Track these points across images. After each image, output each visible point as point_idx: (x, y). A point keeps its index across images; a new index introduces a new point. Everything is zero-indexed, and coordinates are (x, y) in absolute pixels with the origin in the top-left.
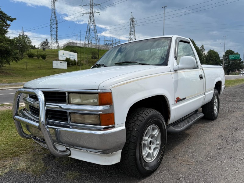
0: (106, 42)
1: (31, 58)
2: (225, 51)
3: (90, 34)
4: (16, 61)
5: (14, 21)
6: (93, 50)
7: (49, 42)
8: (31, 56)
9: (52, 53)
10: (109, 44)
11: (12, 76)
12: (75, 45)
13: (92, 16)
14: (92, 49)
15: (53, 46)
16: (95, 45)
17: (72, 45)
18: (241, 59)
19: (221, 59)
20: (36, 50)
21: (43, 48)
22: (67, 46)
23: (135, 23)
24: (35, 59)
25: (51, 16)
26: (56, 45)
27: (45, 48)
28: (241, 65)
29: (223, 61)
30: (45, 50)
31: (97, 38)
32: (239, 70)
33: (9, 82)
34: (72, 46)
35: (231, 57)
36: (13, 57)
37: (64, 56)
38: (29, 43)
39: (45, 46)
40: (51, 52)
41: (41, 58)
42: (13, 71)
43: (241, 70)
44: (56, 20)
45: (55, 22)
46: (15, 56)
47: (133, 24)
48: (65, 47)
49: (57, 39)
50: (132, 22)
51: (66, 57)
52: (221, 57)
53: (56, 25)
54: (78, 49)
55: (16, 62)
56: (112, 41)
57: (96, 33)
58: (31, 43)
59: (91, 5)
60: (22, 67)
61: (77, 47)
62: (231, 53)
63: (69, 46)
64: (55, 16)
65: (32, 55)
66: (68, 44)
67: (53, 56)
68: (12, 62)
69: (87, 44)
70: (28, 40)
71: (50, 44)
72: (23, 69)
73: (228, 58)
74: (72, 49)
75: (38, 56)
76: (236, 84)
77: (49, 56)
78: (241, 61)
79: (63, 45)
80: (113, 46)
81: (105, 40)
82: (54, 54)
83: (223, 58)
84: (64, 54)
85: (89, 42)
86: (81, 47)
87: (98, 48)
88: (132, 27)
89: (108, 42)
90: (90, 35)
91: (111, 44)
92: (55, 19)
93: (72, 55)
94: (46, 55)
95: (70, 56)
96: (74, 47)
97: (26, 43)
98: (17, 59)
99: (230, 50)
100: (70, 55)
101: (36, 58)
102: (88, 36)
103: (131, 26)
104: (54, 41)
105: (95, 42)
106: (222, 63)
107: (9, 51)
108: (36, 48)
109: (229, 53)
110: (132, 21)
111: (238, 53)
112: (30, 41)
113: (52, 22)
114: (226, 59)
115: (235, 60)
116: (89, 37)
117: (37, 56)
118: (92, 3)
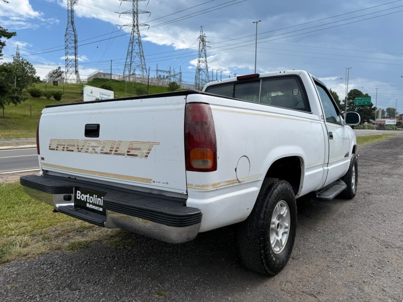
0: (160, 73)
1: (35, 98)
2: (349, 91)
3: (132, 60)
4: (15, 103)
5: (13, 37)
6: (138, 87)
7: (63, 72)
8: (35, 94)
9: (70, 91)
10: (164, 76)
11: (9, 128)
12: (108, 77)
13: (136, 30)
14: (135, 84)
15: (70, 78)
16: (141, 78)
17: (102, 77)
18: (372, 105)
19: (342, 103)
20: (42, 84)
21: (54, 82)
22: (94, 79)
23: (207, 43)
24: (43, 99)
25: (67, 29)
26: (74, 76)
27: (57, 82)
28: (373, 114)
29: (345, 107)
30: (57, 85)
31: (144, 67)
32: (369, 122)
33: (5, 138)
34: (103, 79)
35: (358, 101)
36: (10, 97)
37: (92, 96)
38: (31, 72)
39: (56, 77)
40: (68, 88)
41: (52, 98)
42: (8, 120)
43: (371, 120)
44: (75, 35)
45: (74, 39)
46: (13, 95)
47: (204, 45)
48: (91, 80)
49: (76, 67)
50: (202, 43)
51: (95, 97)
52: (342, 101)
53: (75, 43)
54: (113, 84)
55: (14, 105)
56: (170, 72)
57: (143, 58)
58: (34, 73)
59: (135, 12)
60: (24, 113)
61: (111, 81)
62: (358, 95)
63: (98, 79)
64: (73, 28)
65: (38, 92)
66: (96, 75)
67: (72, 95)
68: (9, 104)
69: (127, 76)
70: (29, 68)
71: (64, 74)
72: (25, 116)
73: (353, 103)
74: (104, 83)
75: (48, 95)
76: (365, 143)
77: (66, 94)
78: (372, 107)
79: (87, 78)
80: (170, 79)
81: (158, 70)
82: (74, 91)
83: (345, 102)
84: (92, 93)
85: (131, 73)
86: (117, 81)
87: (147, 84)
88: (202, 50)
89: (162, 74)
90: (133, 62)
91: (167, 77)
92: (73, 33)
93: (105, 95)
94: (62, 94)
95: (102, 96)
96: (106, 80)
97: (27, 73)
98: (16, 100)
99: (356, 90)
100: (103, 94)
101: (45, 98)
102: (129, 63)
103: (201, 48)
104: (71, 69)
105: (141, 73)
106: (344, 110)
107: (4, 87)
108: (41, 82)
109: (354, 94)
110: (203, 41)
111: (367, 95)
112: (33, 69)
113: (68, 37)
114: (350, 104)
115: (362, 106)
116: (131, 64)
117: (45, 95)
118: (137, 10)
